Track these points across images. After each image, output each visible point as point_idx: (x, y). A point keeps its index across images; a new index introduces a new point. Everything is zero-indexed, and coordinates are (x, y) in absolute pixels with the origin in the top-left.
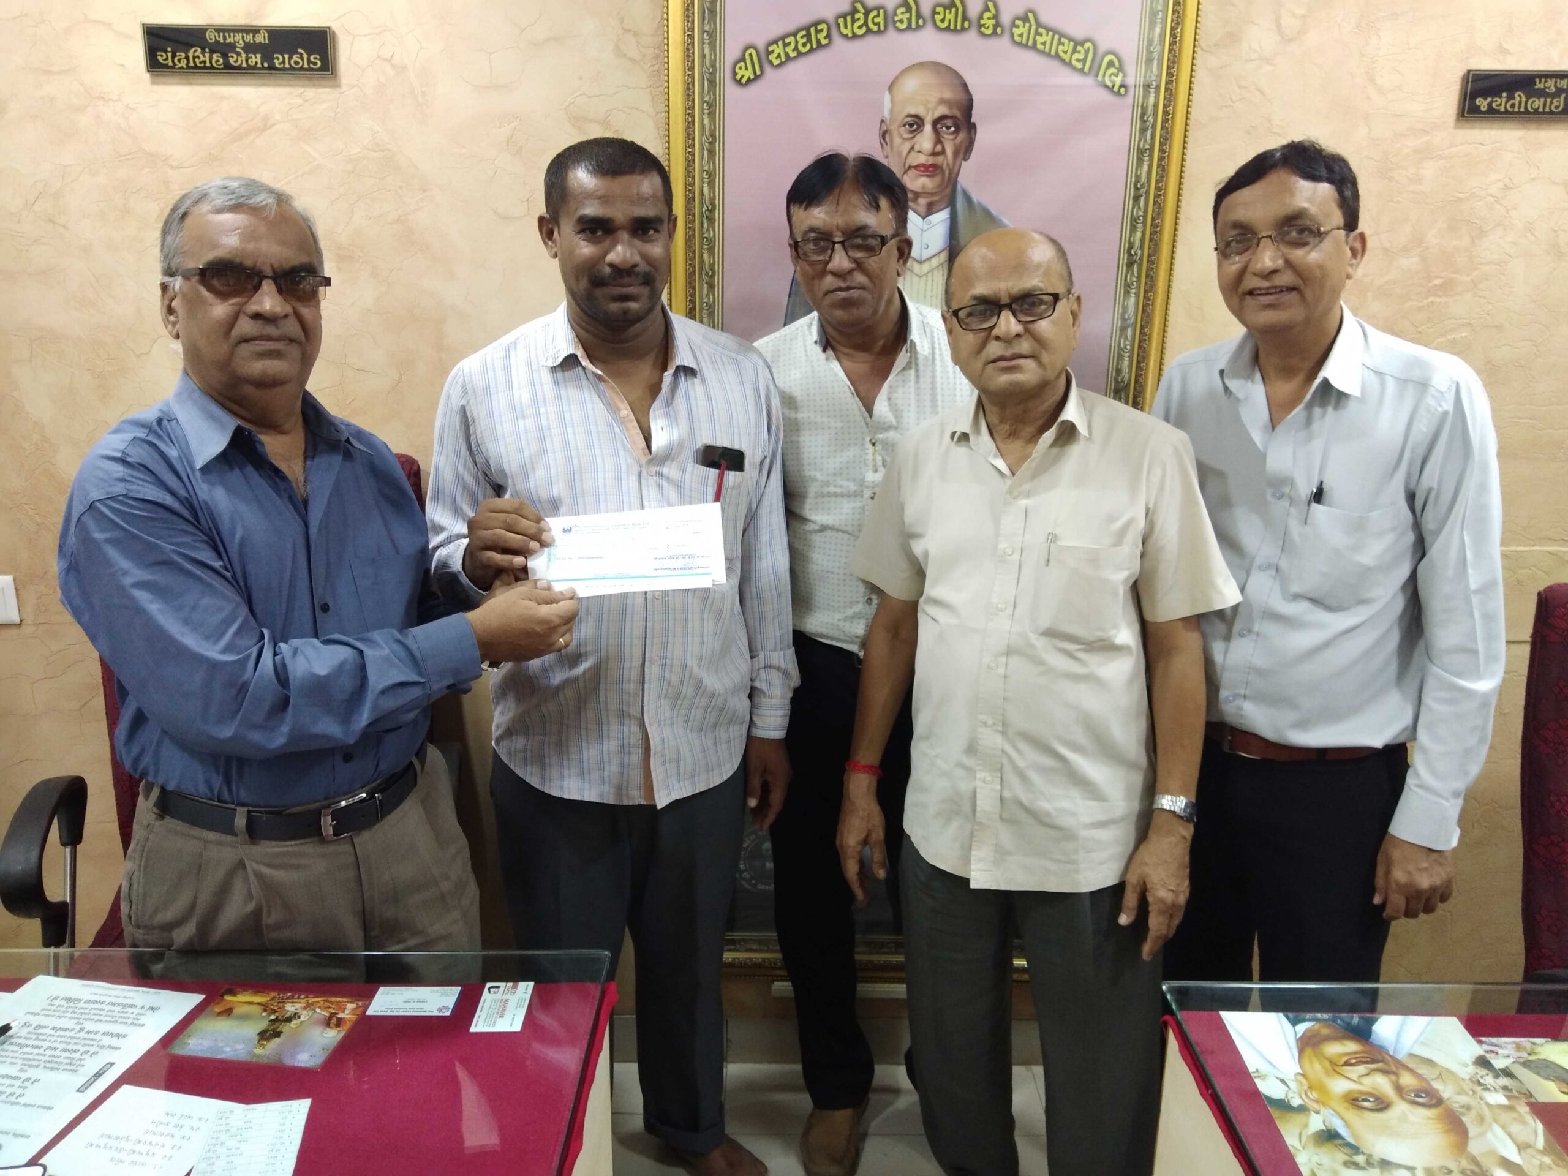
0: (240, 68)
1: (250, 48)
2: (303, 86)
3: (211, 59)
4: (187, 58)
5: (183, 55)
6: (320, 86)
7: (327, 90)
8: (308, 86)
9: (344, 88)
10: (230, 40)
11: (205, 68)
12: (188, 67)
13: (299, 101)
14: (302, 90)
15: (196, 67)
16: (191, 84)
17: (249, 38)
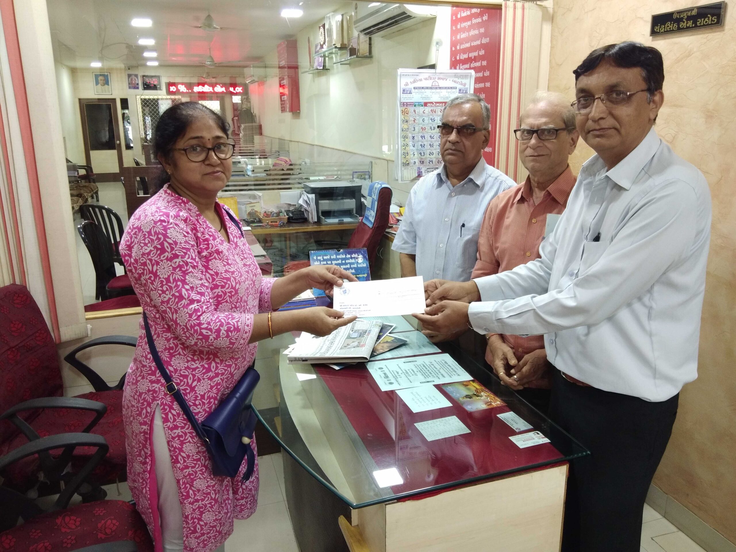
0: (683, 28)
1: (689, 18)
2: (708, 33)
3: (673, 26)
4: (665, 28)
5: (664, 26)
6: (715, 32)
7: (718, 33)
8: (710, 33)
9: (726, 31)
10: (682, 16)
11: (670, 31)
12: (665, 31)
13: (705, 40)
14: (707, 35)
15: (667, 31)
16: (665, 39)
17: (689, 14)
